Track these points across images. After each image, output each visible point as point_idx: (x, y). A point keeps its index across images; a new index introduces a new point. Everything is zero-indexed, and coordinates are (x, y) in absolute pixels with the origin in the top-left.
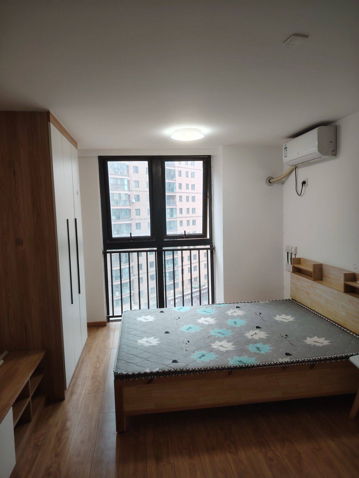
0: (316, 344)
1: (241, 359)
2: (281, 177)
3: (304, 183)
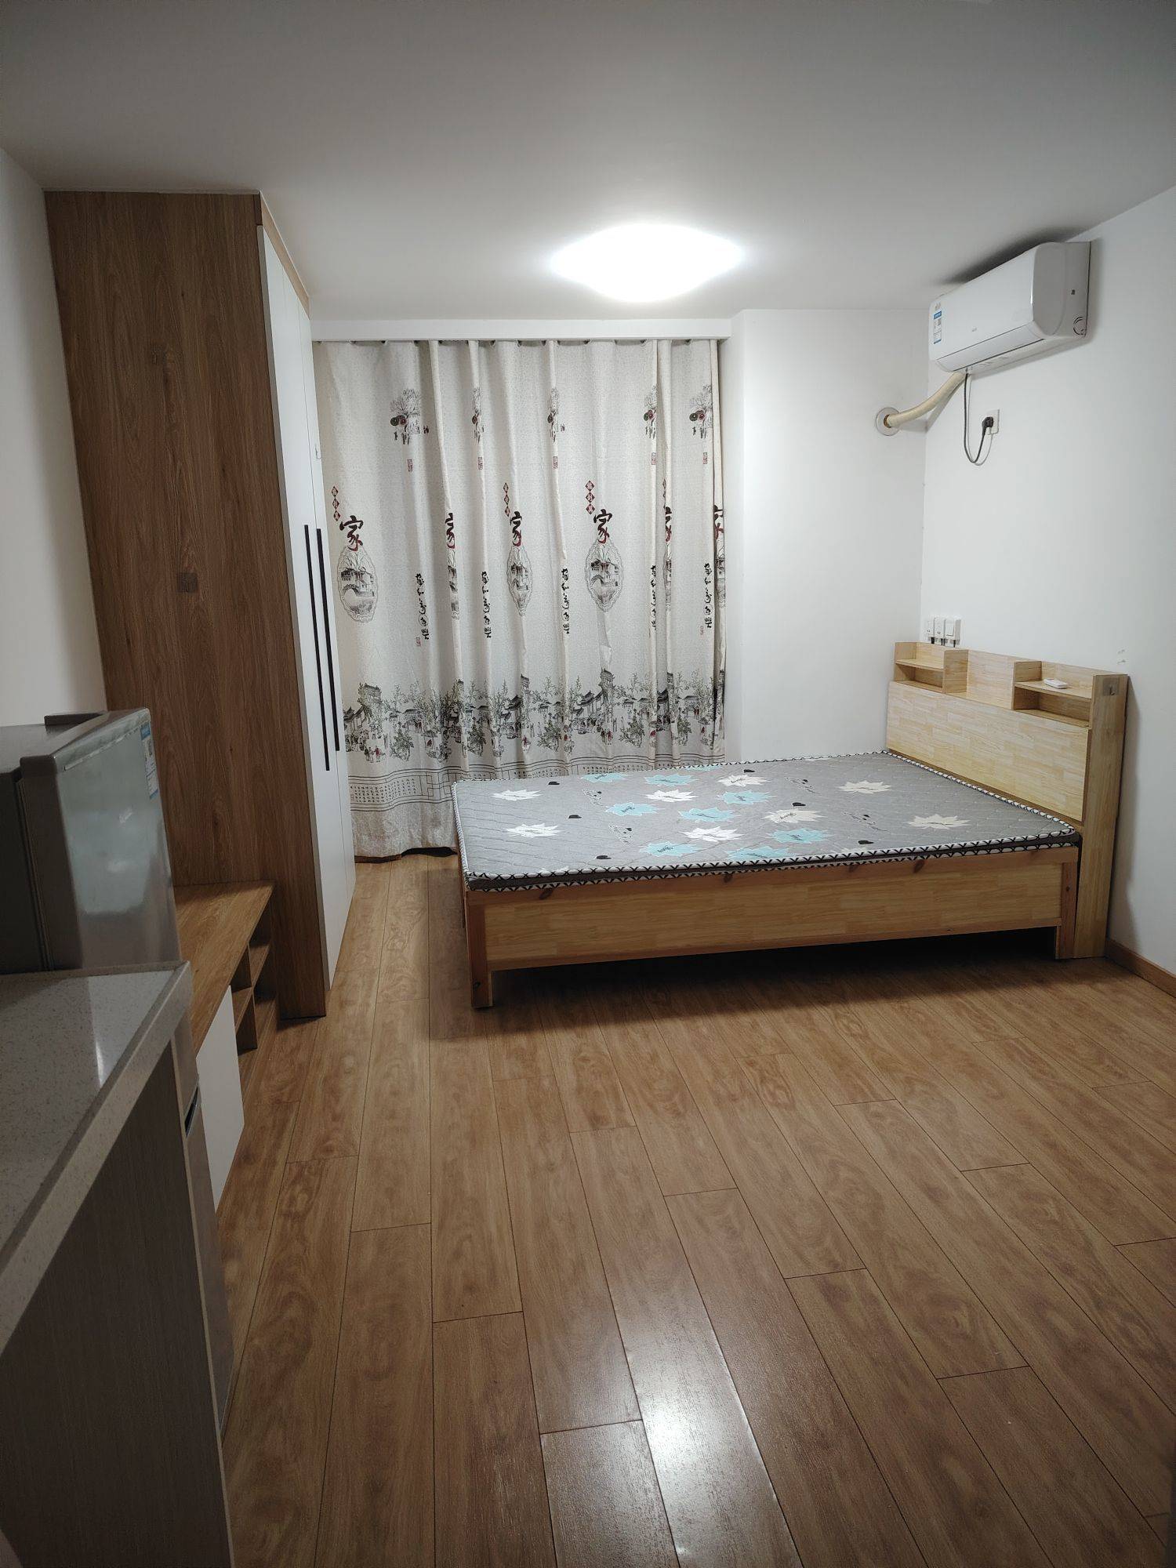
0: (933, 826)
1: (756, 851)
2: (922, 407)
3: (988, 423)
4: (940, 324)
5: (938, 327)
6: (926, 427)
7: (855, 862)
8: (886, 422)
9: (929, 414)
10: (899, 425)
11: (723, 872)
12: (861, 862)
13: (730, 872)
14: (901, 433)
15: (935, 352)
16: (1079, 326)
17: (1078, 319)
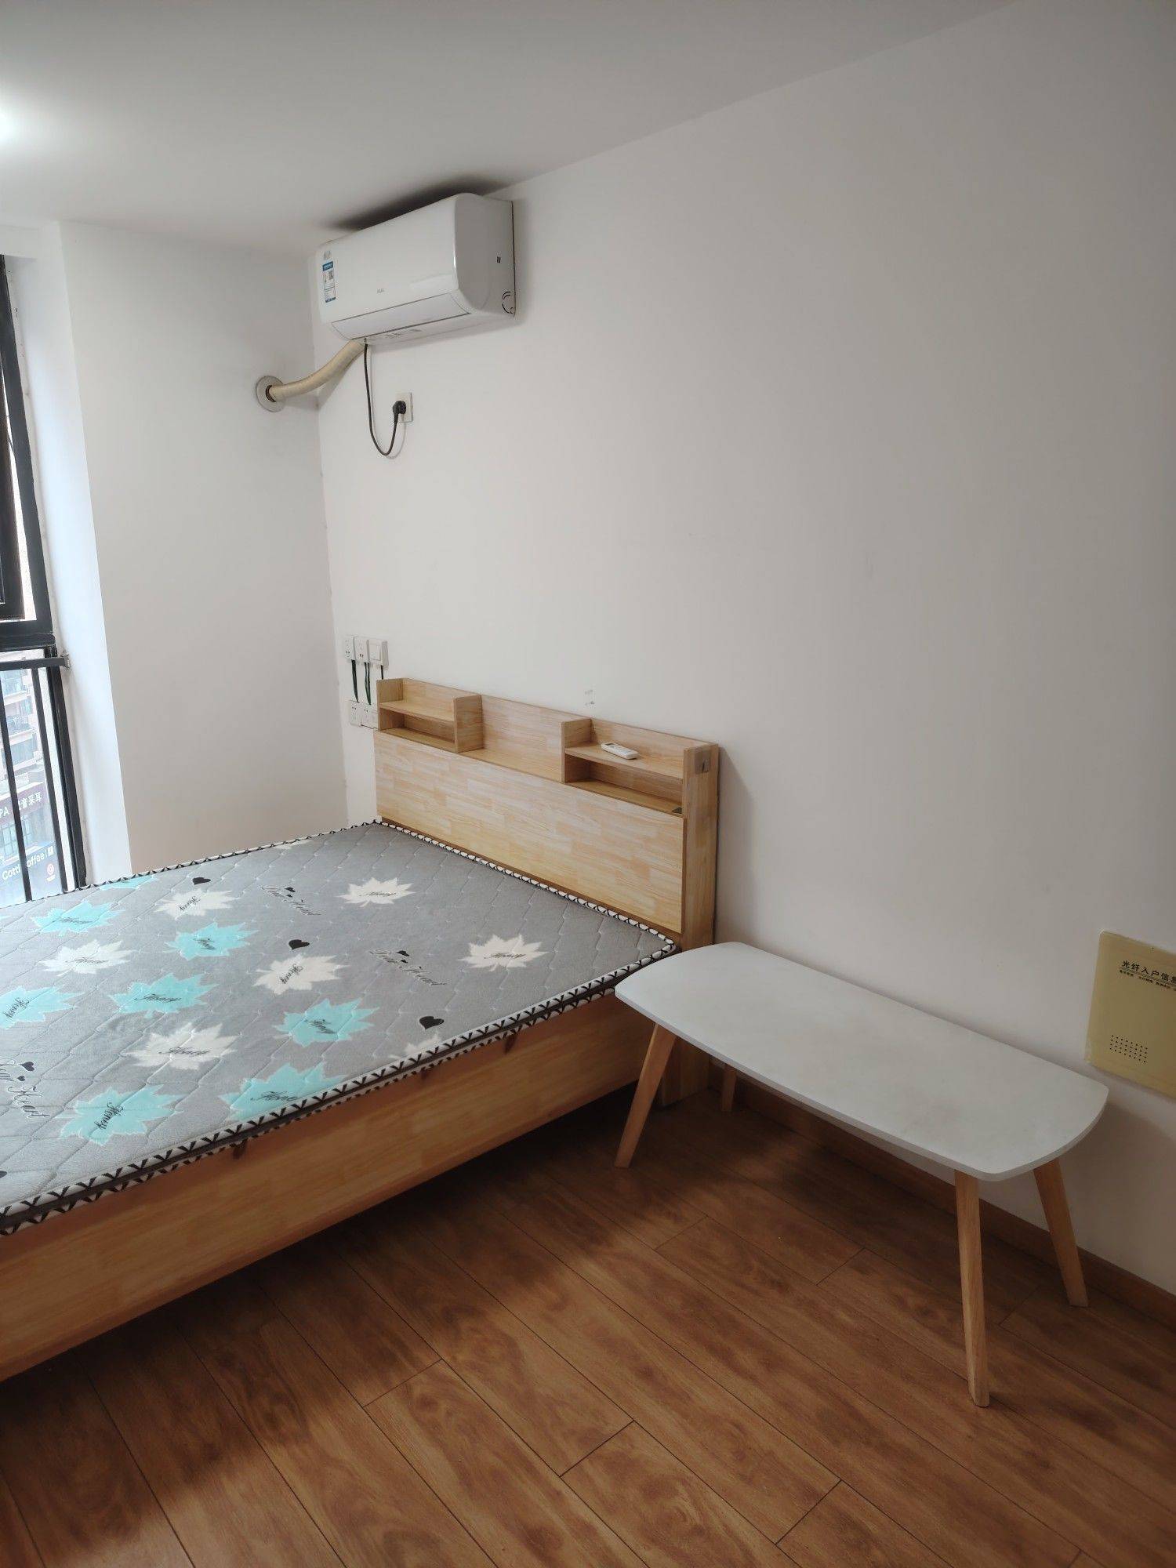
0: (502, 961)
1: (272, 1083)
2: (312, 380)
3: (400, 408)
4: (331, 277)
5: (329, 282)
6: (317, 405)
7: (427, 1066)
8: (268, 392)
9: (319, 390)
10: (285, 399)
11: (227, 1146)
12: (435, 1062)
13: (238, 1143)
14: (288, 410)
15: (327, 313)
16: (508, 302)
17: (506, 295)
